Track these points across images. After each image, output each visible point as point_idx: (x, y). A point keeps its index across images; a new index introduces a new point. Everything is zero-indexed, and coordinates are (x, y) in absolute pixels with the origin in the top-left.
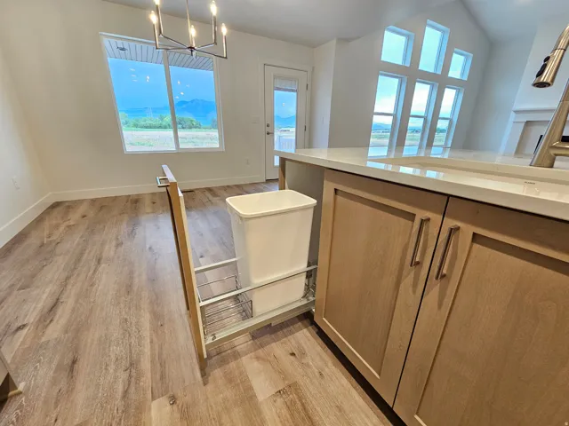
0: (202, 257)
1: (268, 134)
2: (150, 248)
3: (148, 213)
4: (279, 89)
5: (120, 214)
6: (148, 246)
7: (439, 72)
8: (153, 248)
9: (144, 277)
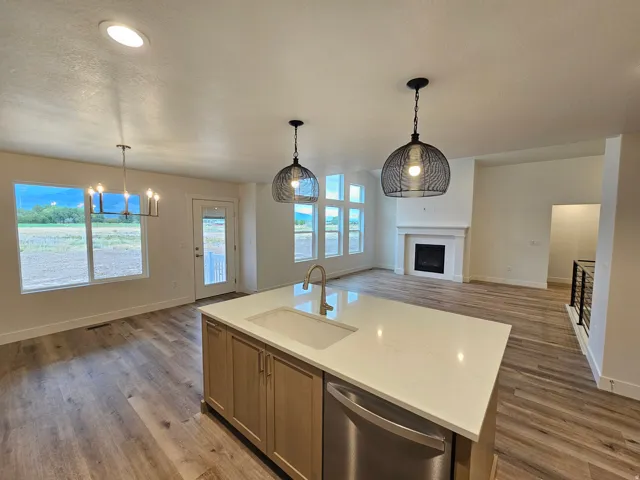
0: (130, 396)
1: (197, 256)
2: (69, 400)
3: (54, 361)
4: (206, 217)
5: (14, 369)
6: (65, 399)
7: (343, 199)
8: (73, 398)
9: (70, 431)
